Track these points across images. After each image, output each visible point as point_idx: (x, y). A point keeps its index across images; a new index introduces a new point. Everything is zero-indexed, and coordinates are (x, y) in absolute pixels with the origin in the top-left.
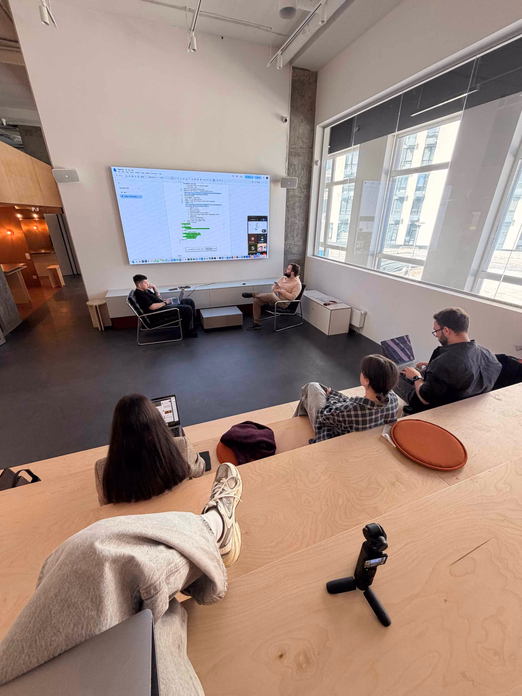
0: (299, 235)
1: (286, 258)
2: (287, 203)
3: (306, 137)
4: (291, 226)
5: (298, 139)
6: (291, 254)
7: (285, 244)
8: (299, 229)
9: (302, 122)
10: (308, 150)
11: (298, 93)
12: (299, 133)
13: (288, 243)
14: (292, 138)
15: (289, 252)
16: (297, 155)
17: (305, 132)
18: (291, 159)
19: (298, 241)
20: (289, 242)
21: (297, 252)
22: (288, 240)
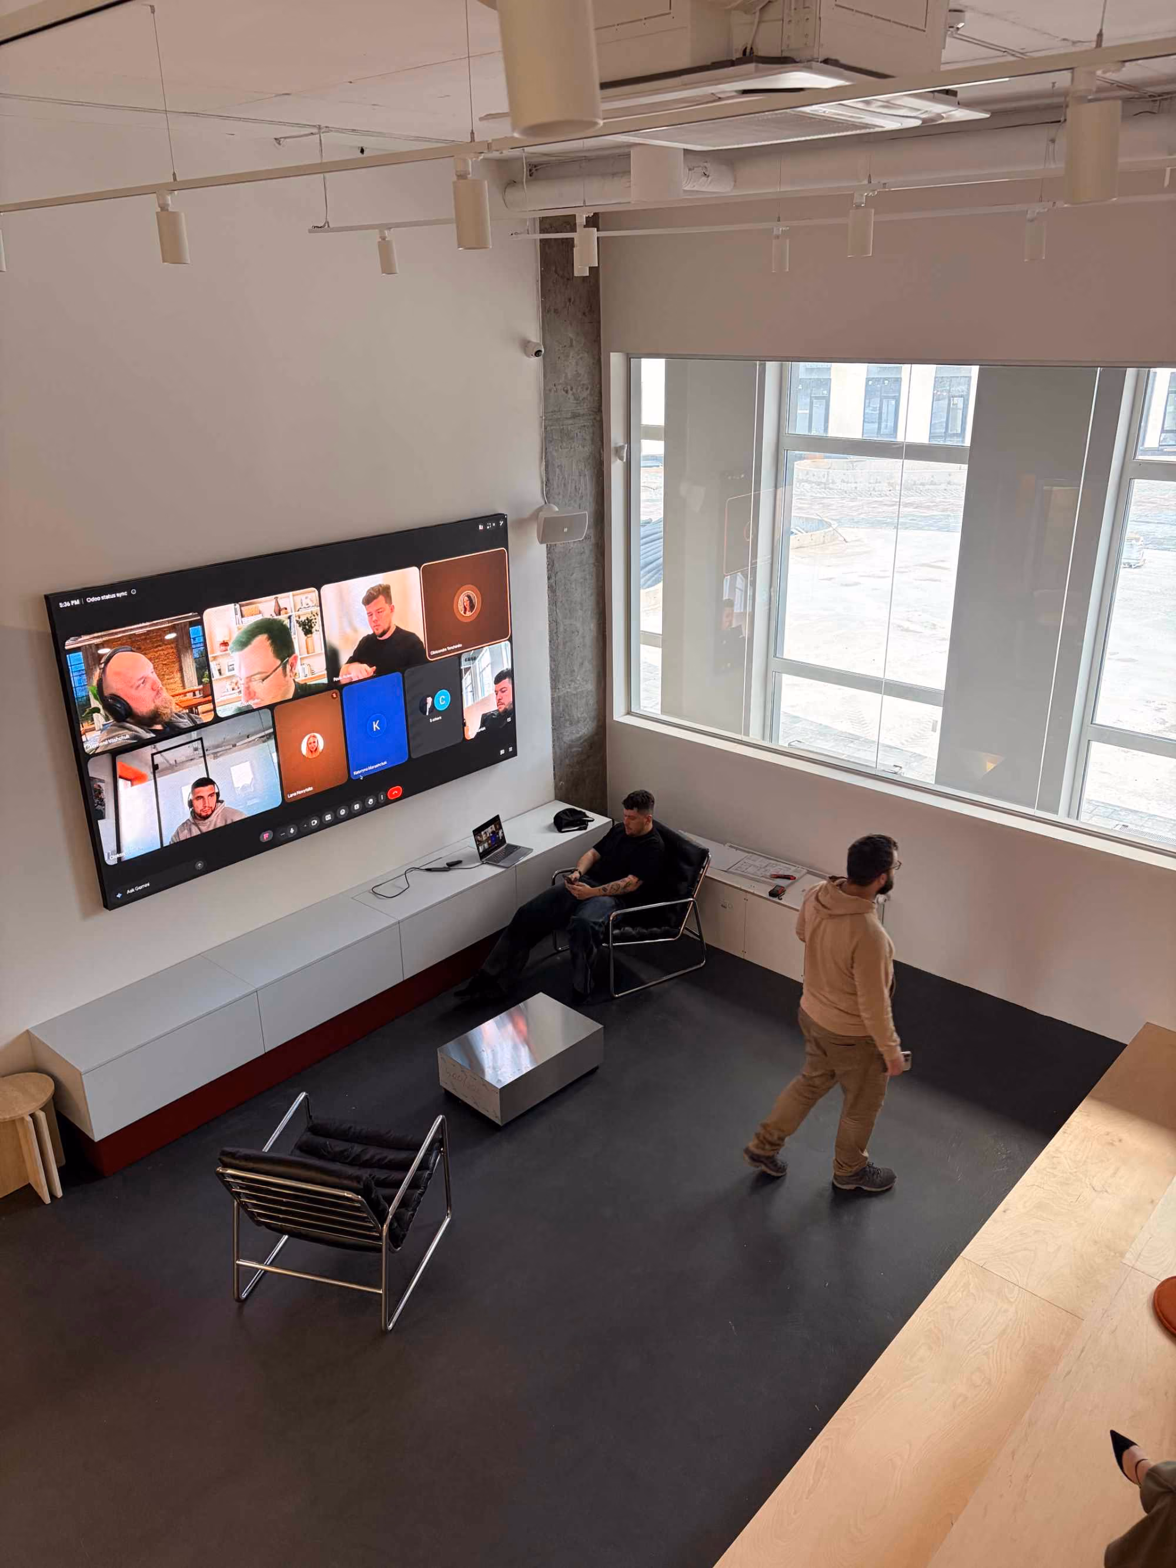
0: (586, 663)
1: (558, 738)
2: (549, 578)
3: (583, 384)
4: (565, 644)
5: (564, 393)
6: (571, 724)
7: (553, 699)
8: (584, 645)
9: (571, 346)
10: (592, 417)
11: (556, 272)
12: (566, 377)
13: (561, 694)
14: (552, 394)
15: (566, 720)
16: (566, 435)
17: (582, 371)
18: (551, 452)
19: (585, 684)
20: (563, 691)
21: (585, 715)
22: (560, 687)
